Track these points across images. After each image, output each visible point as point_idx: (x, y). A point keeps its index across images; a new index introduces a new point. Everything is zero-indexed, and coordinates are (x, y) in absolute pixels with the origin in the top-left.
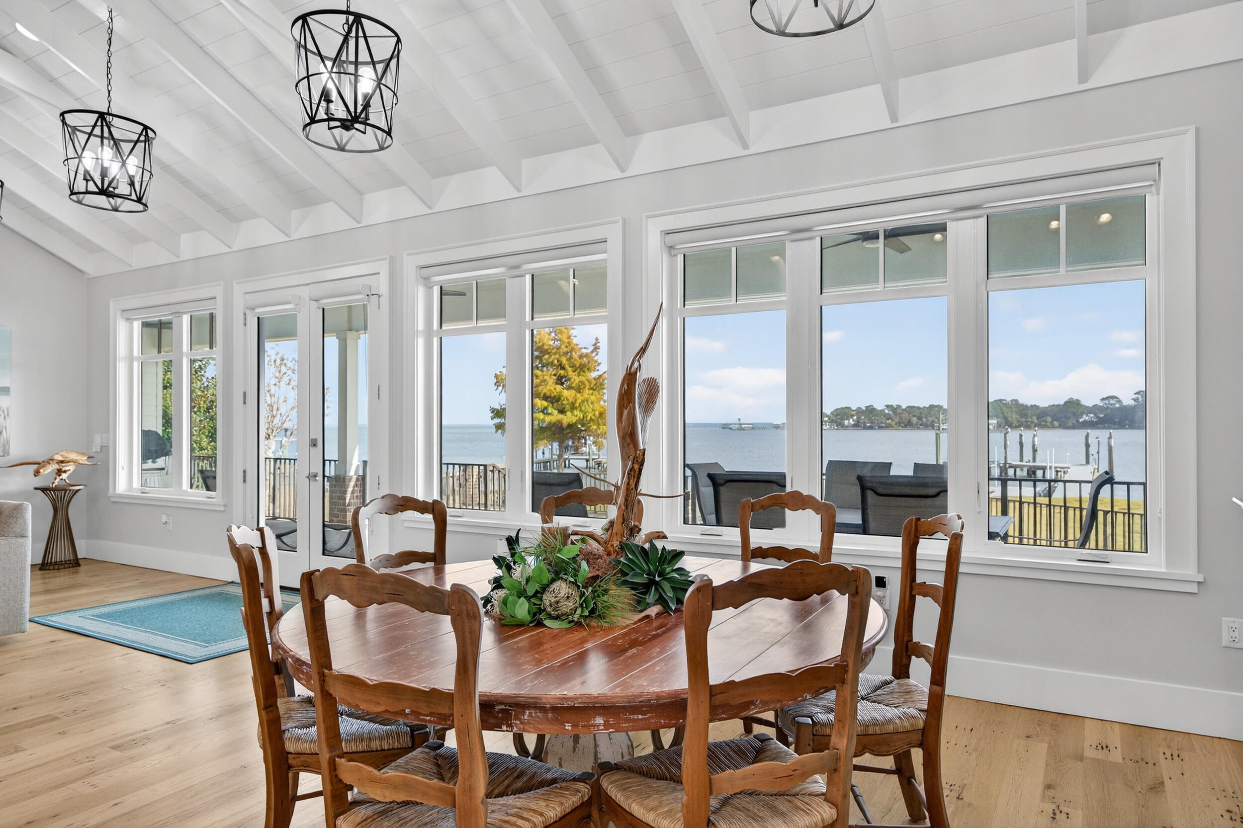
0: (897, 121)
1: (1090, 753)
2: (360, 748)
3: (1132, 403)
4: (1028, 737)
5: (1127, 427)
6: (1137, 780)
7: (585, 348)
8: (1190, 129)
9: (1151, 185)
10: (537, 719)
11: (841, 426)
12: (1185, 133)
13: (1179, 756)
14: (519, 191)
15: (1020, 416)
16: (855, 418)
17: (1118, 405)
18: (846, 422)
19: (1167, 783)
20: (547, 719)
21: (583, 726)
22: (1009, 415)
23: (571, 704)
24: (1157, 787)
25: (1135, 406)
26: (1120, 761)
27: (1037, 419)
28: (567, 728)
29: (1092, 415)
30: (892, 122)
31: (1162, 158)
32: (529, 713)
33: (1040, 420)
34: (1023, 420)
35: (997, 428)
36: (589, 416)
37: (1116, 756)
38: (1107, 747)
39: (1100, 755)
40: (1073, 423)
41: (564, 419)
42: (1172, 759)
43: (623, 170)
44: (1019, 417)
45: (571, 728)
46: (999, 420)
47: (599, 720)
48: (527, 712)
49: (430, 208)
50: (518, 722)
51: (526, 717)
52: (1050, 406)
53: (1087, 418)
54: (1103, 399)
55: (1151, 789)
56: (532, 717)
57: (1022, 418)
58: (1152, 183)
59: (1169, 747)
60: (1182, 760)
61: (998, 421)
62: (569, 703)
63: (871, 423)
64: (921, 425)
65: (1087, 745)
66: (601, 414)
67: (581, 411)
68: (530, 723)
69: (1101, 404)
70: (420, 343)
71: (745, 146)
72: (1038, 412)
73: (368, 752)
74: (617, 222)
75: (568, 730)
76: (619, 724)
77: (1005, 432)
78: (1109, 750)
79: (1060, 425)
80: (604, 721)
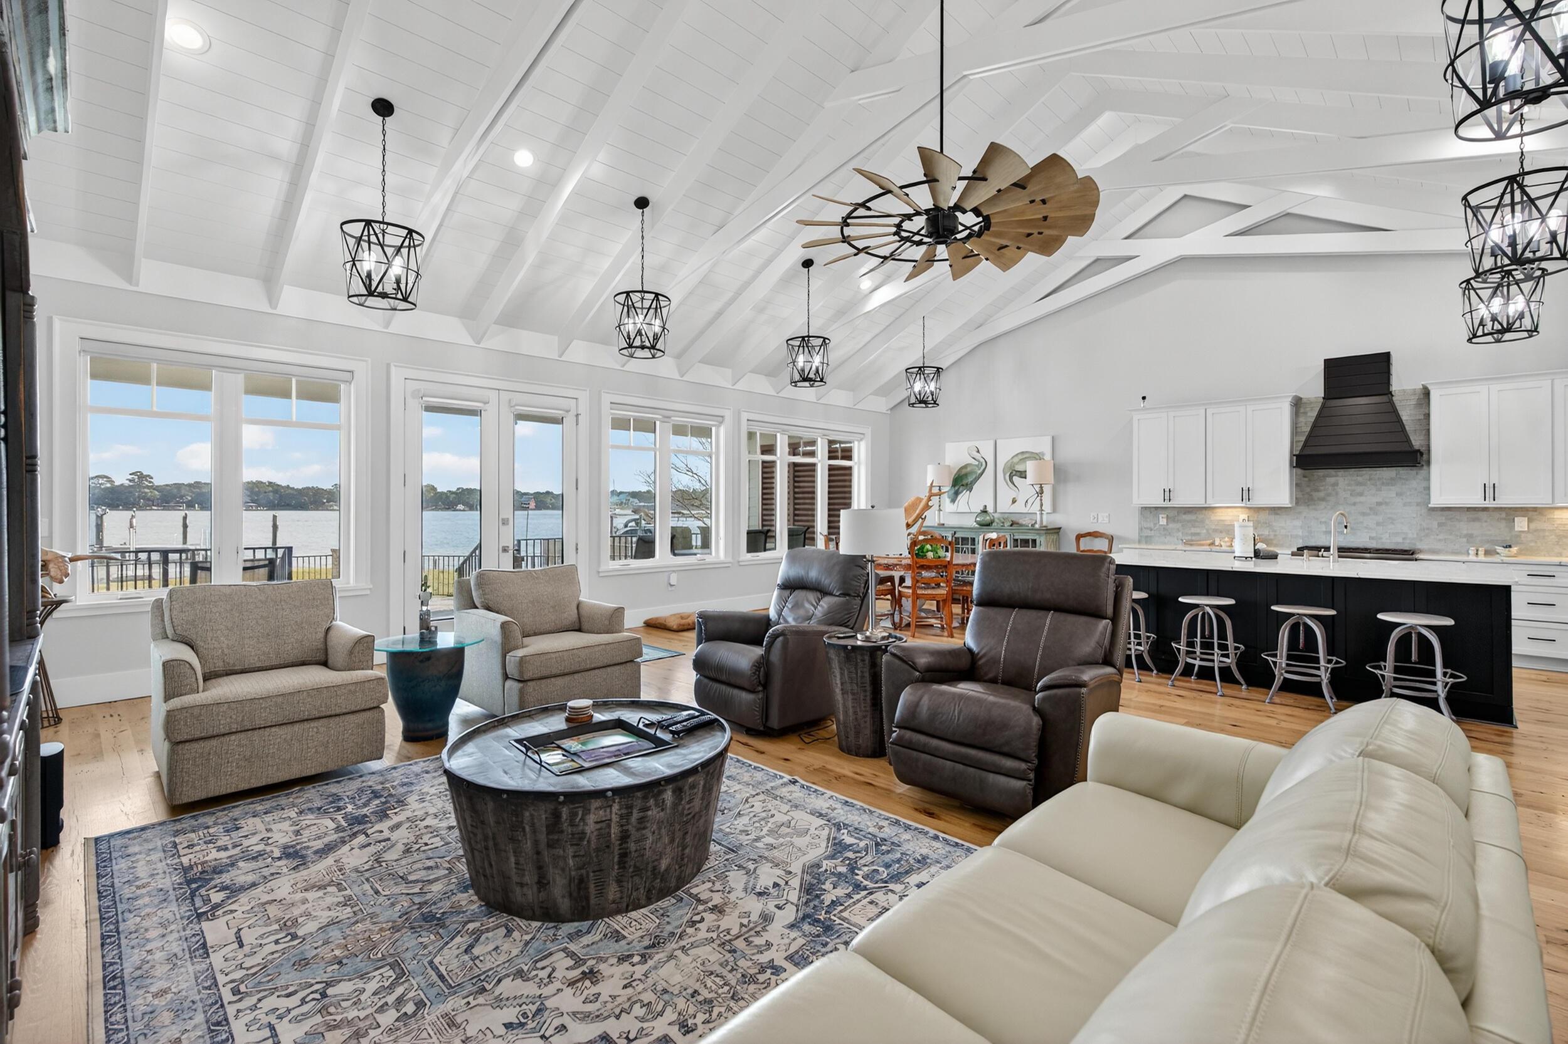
3: (127, 483)
17: (109, 485)
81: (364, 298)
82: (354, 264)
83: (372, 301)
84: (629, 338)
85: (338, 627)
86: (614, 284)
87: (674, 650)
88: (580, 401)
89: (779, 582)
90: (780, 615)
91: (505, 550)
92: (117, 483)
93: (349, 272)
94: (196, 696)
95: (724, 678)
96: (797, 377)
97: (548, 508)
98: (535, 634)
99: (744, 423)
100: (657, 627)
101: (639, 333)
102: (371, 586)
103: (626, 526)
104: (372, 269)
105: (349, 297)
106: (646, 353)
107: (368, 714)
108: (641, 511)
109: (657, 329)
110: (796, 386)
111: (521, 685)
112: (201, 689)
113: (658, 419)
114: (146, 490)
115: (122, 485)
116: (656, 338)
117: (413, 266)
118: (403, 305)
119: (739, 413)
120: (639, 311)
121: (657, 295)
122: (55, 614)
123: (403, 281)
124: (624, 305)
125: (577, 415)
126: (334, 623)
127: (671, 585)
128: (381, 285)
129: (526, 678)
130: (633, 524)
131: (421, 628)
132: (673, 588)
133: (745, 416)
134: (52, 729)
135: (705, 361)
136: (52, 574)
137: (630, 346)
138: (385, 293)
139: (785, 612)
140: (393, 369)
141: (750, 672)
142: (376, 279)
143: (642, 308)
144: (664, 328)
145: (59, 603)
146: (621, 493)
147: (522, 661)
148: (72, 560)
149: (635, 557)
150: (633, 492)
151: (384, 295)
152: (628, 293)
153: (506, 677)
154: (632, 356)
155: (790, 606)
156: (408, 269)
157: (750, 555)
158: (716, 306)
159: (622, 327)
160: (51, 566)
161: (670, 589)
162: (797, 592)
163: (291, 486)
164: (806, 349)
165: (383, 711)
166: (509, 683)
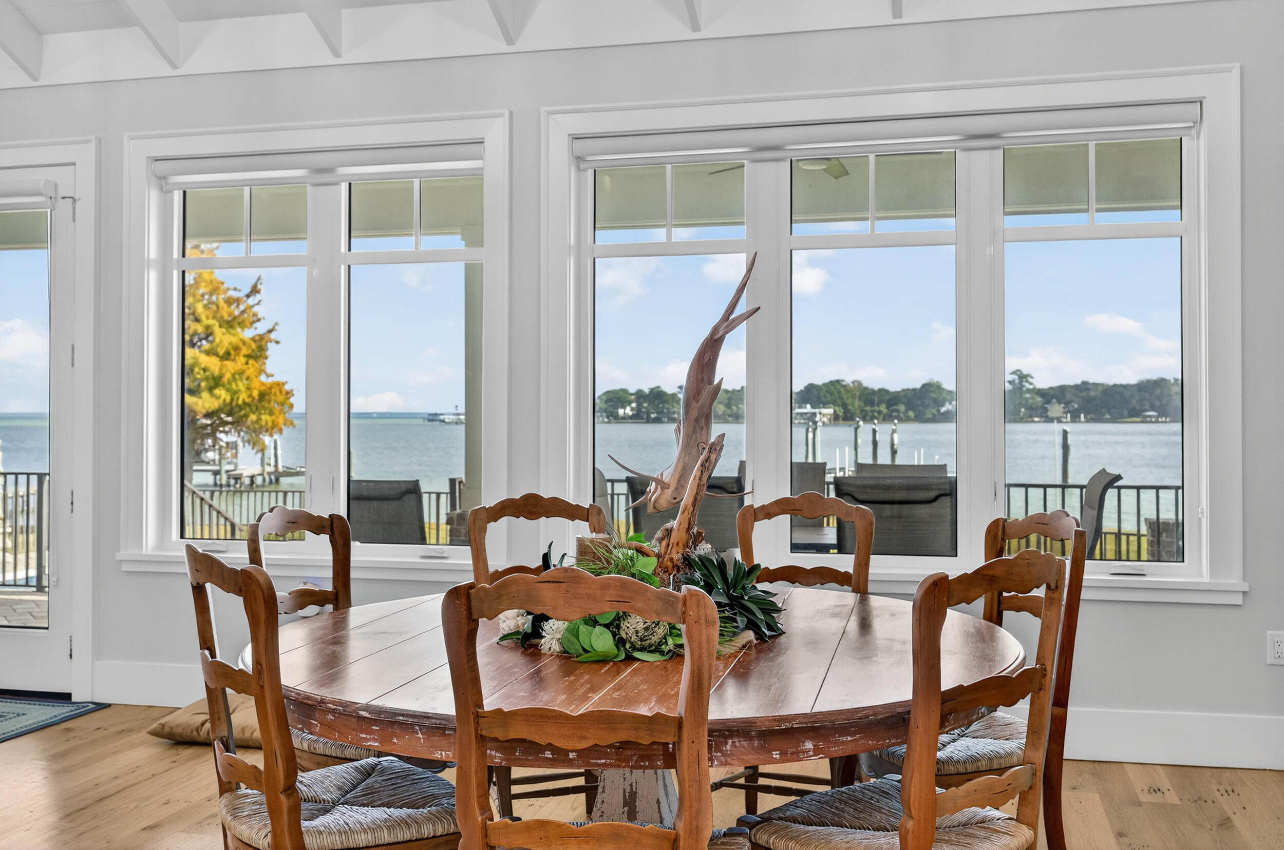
0: (900, 17)
1: (1144, 798)
2: (408, 836)
4: (1074, 788)
6: (1203, 819)
7: (235, 289)
8: (1233, 67)
9: (1190, 127)
10: (741, 749)
11: (613, 417)
12: (1229, 70)
13: (1233, 791)
14: (337, 55)
15: (865, 402)
16: (634, 405)
18: (621, 412)
19: (1235, 820)
20: (753, 748)
21: (792, 753)
22: (849, 402)
23: (789, 725)
24: (1225, 823)
26: (1178, 802)
27: (887, 408)
28: (774, 756)
30: (895, 17)
31: (1205, 97)
32: (732, 742)
33: (891, 408)
34: (868, 408)
35: (834, 420)
36: (243, 397)
37: (1172, 798)
38: (1159, 790)
39: (1156, 798)
40: (932, 415)
41: (196, 404)
42: (1229, 795)
43: (510, 41)
44: (863, 405)
45: (778, 756)
46: (837, 408)
47: (809, 745)
48: (730, 741)
49: (174, 66)
50: (719, 754)
51: (728, 747)
52: (903, 390)
55: (1221, 825)
56: (736, 747)
57: (866, 406)
58: (1191, 124)
59: (1220, 783)
60: (1238, 795)
61: (835, 411)
62: (786, 724)
63: (657, 413)
64: (730, 416)
65: (1138, 791)
66: (262, 396)
67: (228, 390)
68: (732, 754)
70: (152, 278)
71: (696, 27)
72: (887, 397)
73: (417, 840)
74: (501, 116)
75: (776, 758)
76: (829, 748)
77: (856, 426)
78: (1163, 793)
79: (916, 417)
80: (814, 745)
114: (1028, 395)
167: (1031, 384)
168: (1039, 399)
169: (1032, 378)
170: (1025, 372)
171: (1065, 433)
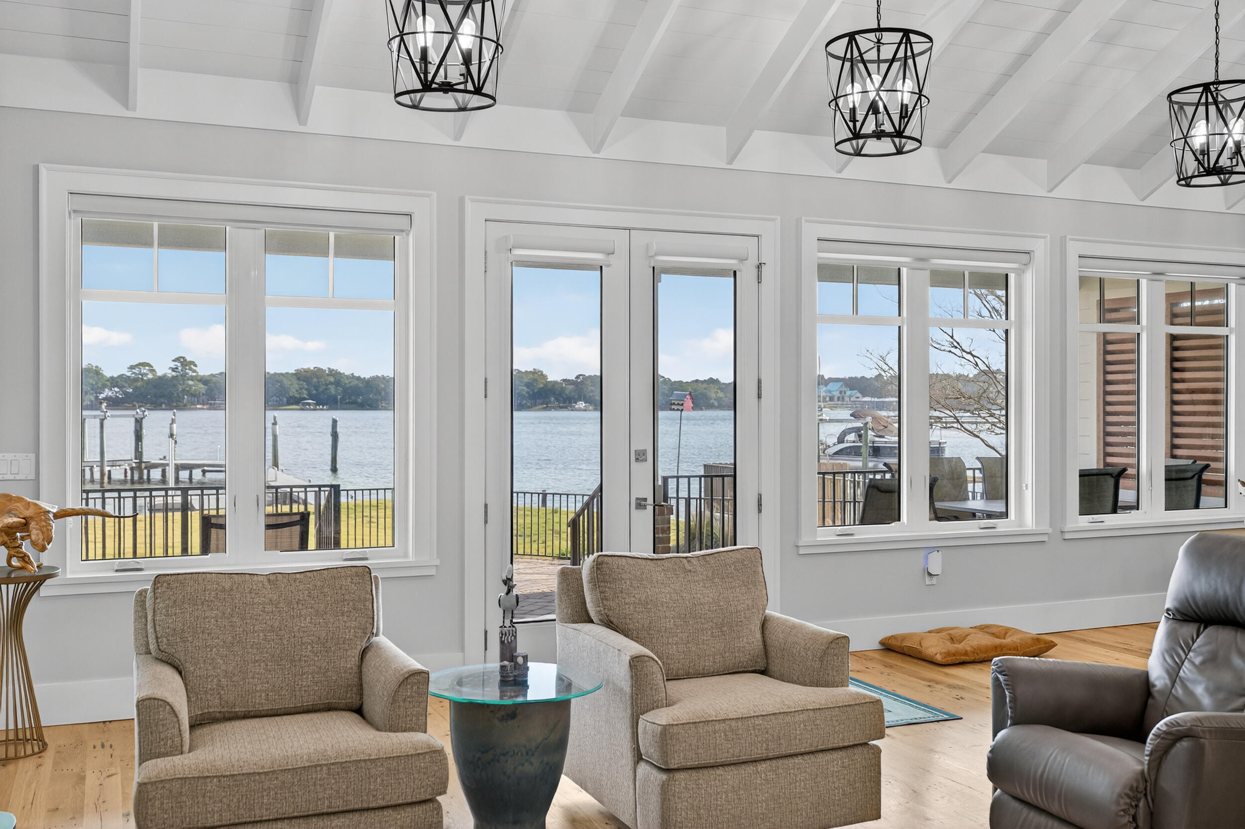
3: (170, 374)
5: (164, 406)
17: (150, 376)
25: (173, 377)
29: (116, 389)
40: (91, 401)
53: (110, 394)
54: (132, 367)
69: (129, 374)
81: (419, 95)
82: (402, 40)
83: (431, 99)
84: (854, 120)
85: (378, 647)
86: (823, 24)
87: (938, 705)
88: (763, 240)
89: (1168, 604)
90: (1174, 674)
91: (641, 504)
92: (160, 373)
93: (395, 54)
94: (177, 759)
95: (1055, 808)
96: (1191, 166)
97: (710, 407)
98: (689, 676)
99: (1073, 262)
100: (904, 654)
101: (873, 108)
102: (437, 562)
103: (841, 440)
104: (429, 44)
105: (397, 95)
106: (886, 145)
107: (419, 810)
108: (866, 416)
109: (907, 99)
110: (1188, 185)
111: (664, 777)
112: (186, 747)
113: (905, 264)
114: (191, 383)
115: (165, 376)
116: (905, 114)
117: (489, 32)
118: (476, 101)
119: (1063, 242)
120: (872, 67)
121: (906, 33)
122: (44, 591)
123: (475, 61)
124: (844, 59)
125: (759, 266)
126: (374, 639)
127: (930, 574)
128: (442, 71)
129: (672, 767)
130: (852, 437)
131: (502, 659)
132: (934, 581)
133: (1074, 249)
134: (33, 761)
135: (994, 149)
136: (33, 537)
137: (857, 135)
138: (449, 84)
139: (1186, 671)
140: (469, 206)
141: (1114, 808)
142: (434, 57)
143: (879, 61)
144: (920, 94)
145: (42, 579)
146: (831, 380)
147: (666, 734)
148: (57, 516)
149: (863, 522)
150: (851, 379)
151: (447, 87)
152: (852, 36)
153: (638, 757)
154: (858, 153)
155: (1198, 661)
156: (482, 38)
157: (1085, 521)
158: (1020, 41)
159: (841, 102)
160: (33, 525)
161: (928, 581)
162: (1210, 630)
163: (356, 375)
164: (1212, 109)
165: (439, 807)
166: (643, 769)
167: (194, 371)
168: (202, 386)
169: (196, 366)
170: (188, 359)
171: (335, 422)
